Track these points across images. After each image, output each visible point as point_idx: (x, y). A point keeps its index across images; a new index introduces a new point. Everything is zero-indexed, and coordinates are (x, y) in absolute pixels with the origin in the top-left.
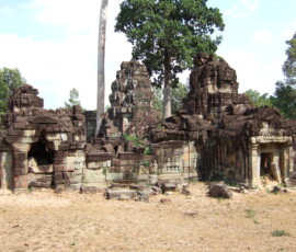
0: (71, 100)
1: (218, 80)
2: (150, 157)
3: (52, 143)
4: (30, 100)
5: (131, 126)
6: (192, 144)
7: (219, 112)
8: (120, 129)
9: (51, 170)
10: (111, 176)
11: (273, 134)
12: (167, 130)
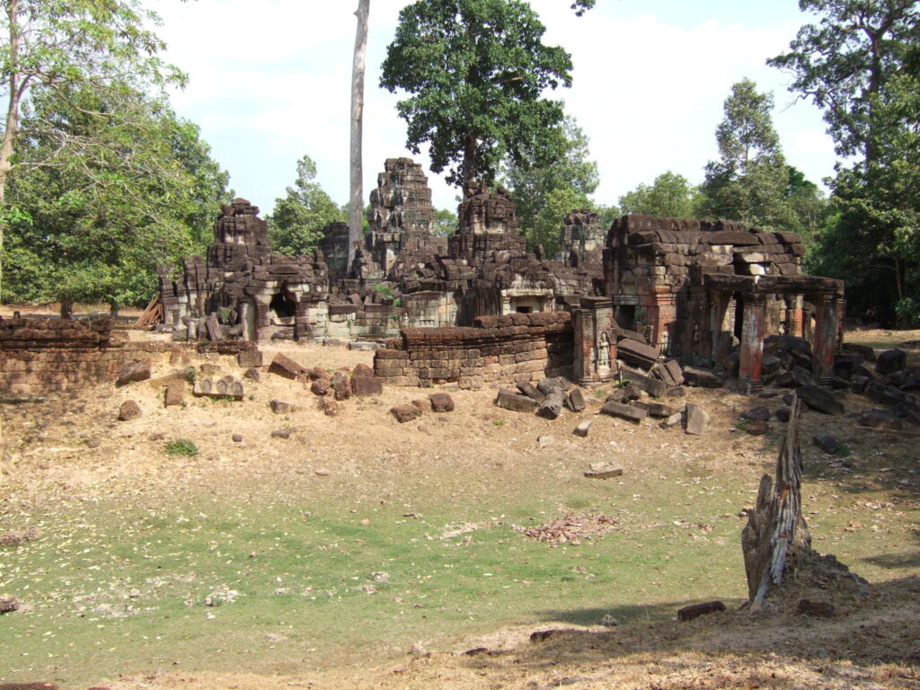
0: (300, 183)
1: (486, 217)
2: (400, 310)
3: (293, 294)
4: (249, 224)
5: (398, 263)
6: (450, 295)
7: (485, 258)
8: (383, 266)
9: (293, 322)
10: (356, 330)
11: (527, 286)
12: (422, 279)
